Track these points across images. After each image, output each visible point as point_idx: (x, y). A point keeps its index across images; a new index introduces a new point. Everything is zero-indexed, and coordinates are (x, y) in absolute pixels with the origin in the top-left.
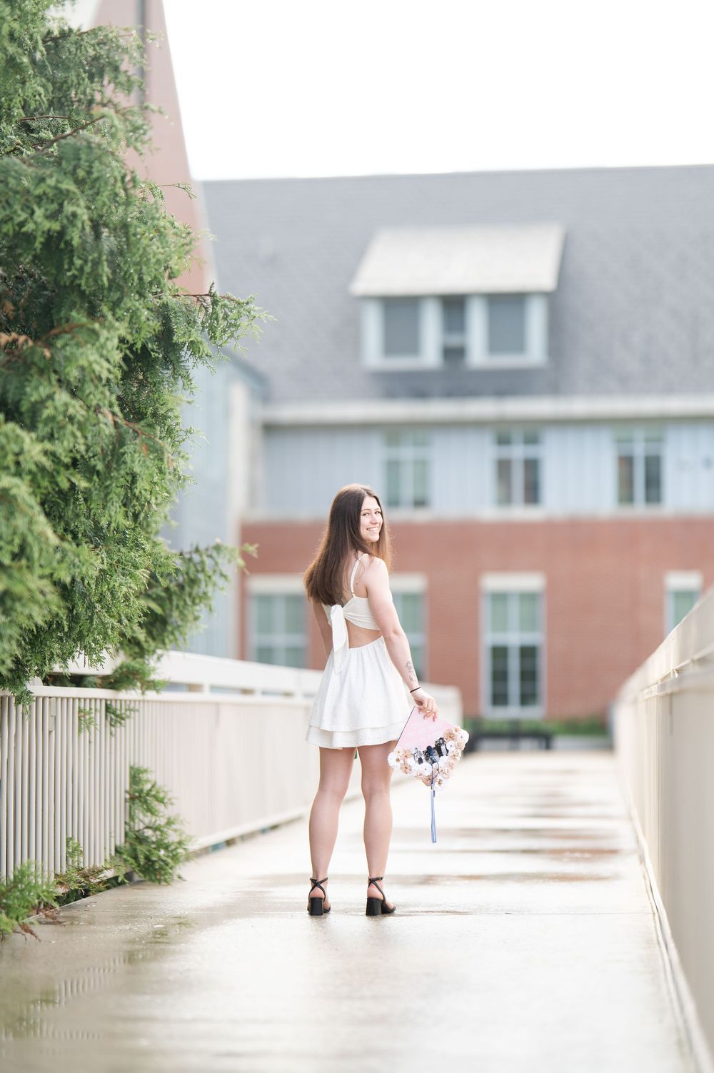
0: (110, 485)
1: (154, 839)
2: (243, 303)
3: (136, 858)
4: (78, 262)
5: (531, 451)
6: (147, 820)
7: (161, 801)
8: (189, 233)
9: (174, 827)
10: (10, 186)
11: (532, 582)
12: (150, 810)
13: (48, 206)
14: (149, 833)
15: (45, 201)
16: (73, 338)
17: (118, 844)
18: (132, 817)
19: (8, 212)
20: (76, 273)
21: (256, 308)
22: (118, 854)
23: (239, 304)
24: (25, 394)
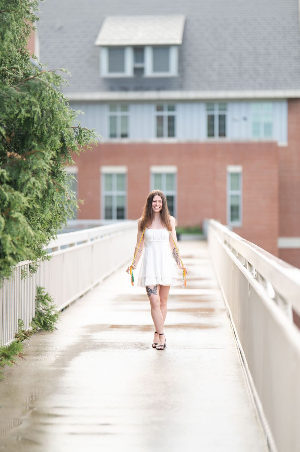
0: (45, 203)
1: (46, 314)
2: (91, 131)
3: (40, 322)
4: (35, 126)
5: (171, 113)
6: (43, 307)
7: (50, 301)
8: (74, 112)
9: (54, 309)
10: (12, 99)
11: (172, 169)
12: (45, 303)
13: (26, 107)
14: (44, 311)
15: (25, 106)
16: (36, 156)
17: (33, 317)
18: (38, 306)
19: (11, 110)
20: (35, 129)
21: (96, 133)
22: (34, 321)
23: (89, 131)
24: (19, 178)
